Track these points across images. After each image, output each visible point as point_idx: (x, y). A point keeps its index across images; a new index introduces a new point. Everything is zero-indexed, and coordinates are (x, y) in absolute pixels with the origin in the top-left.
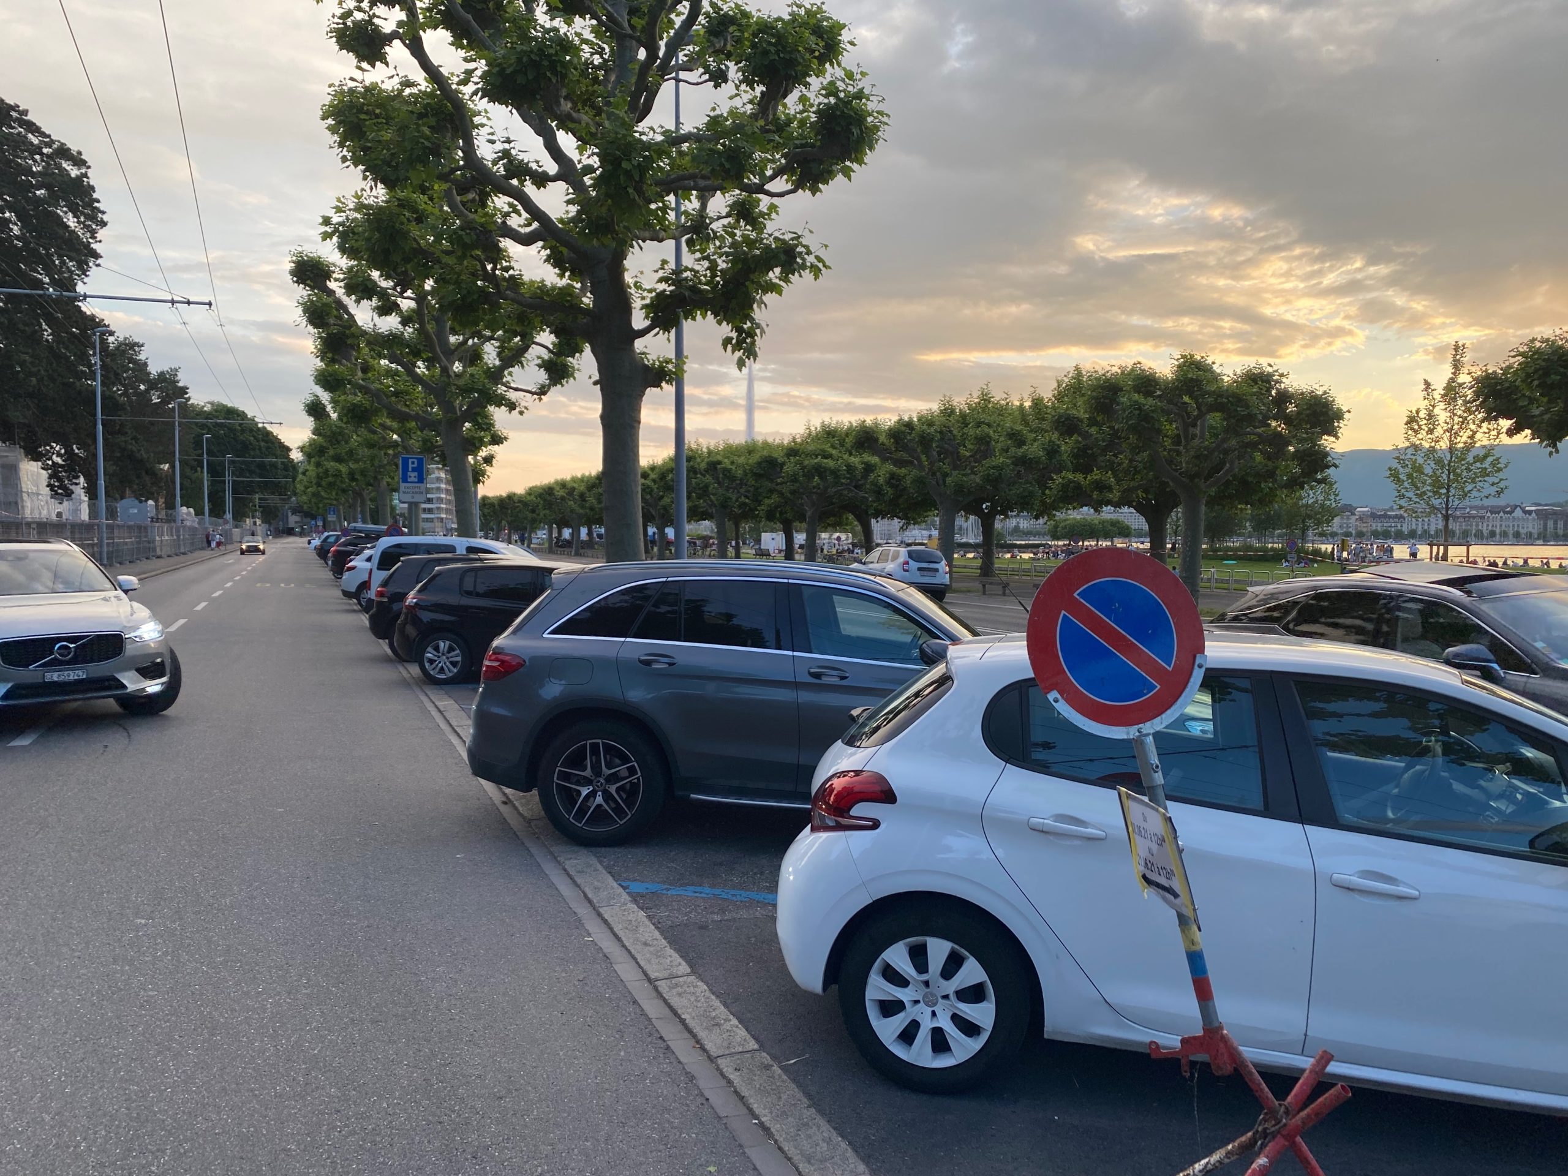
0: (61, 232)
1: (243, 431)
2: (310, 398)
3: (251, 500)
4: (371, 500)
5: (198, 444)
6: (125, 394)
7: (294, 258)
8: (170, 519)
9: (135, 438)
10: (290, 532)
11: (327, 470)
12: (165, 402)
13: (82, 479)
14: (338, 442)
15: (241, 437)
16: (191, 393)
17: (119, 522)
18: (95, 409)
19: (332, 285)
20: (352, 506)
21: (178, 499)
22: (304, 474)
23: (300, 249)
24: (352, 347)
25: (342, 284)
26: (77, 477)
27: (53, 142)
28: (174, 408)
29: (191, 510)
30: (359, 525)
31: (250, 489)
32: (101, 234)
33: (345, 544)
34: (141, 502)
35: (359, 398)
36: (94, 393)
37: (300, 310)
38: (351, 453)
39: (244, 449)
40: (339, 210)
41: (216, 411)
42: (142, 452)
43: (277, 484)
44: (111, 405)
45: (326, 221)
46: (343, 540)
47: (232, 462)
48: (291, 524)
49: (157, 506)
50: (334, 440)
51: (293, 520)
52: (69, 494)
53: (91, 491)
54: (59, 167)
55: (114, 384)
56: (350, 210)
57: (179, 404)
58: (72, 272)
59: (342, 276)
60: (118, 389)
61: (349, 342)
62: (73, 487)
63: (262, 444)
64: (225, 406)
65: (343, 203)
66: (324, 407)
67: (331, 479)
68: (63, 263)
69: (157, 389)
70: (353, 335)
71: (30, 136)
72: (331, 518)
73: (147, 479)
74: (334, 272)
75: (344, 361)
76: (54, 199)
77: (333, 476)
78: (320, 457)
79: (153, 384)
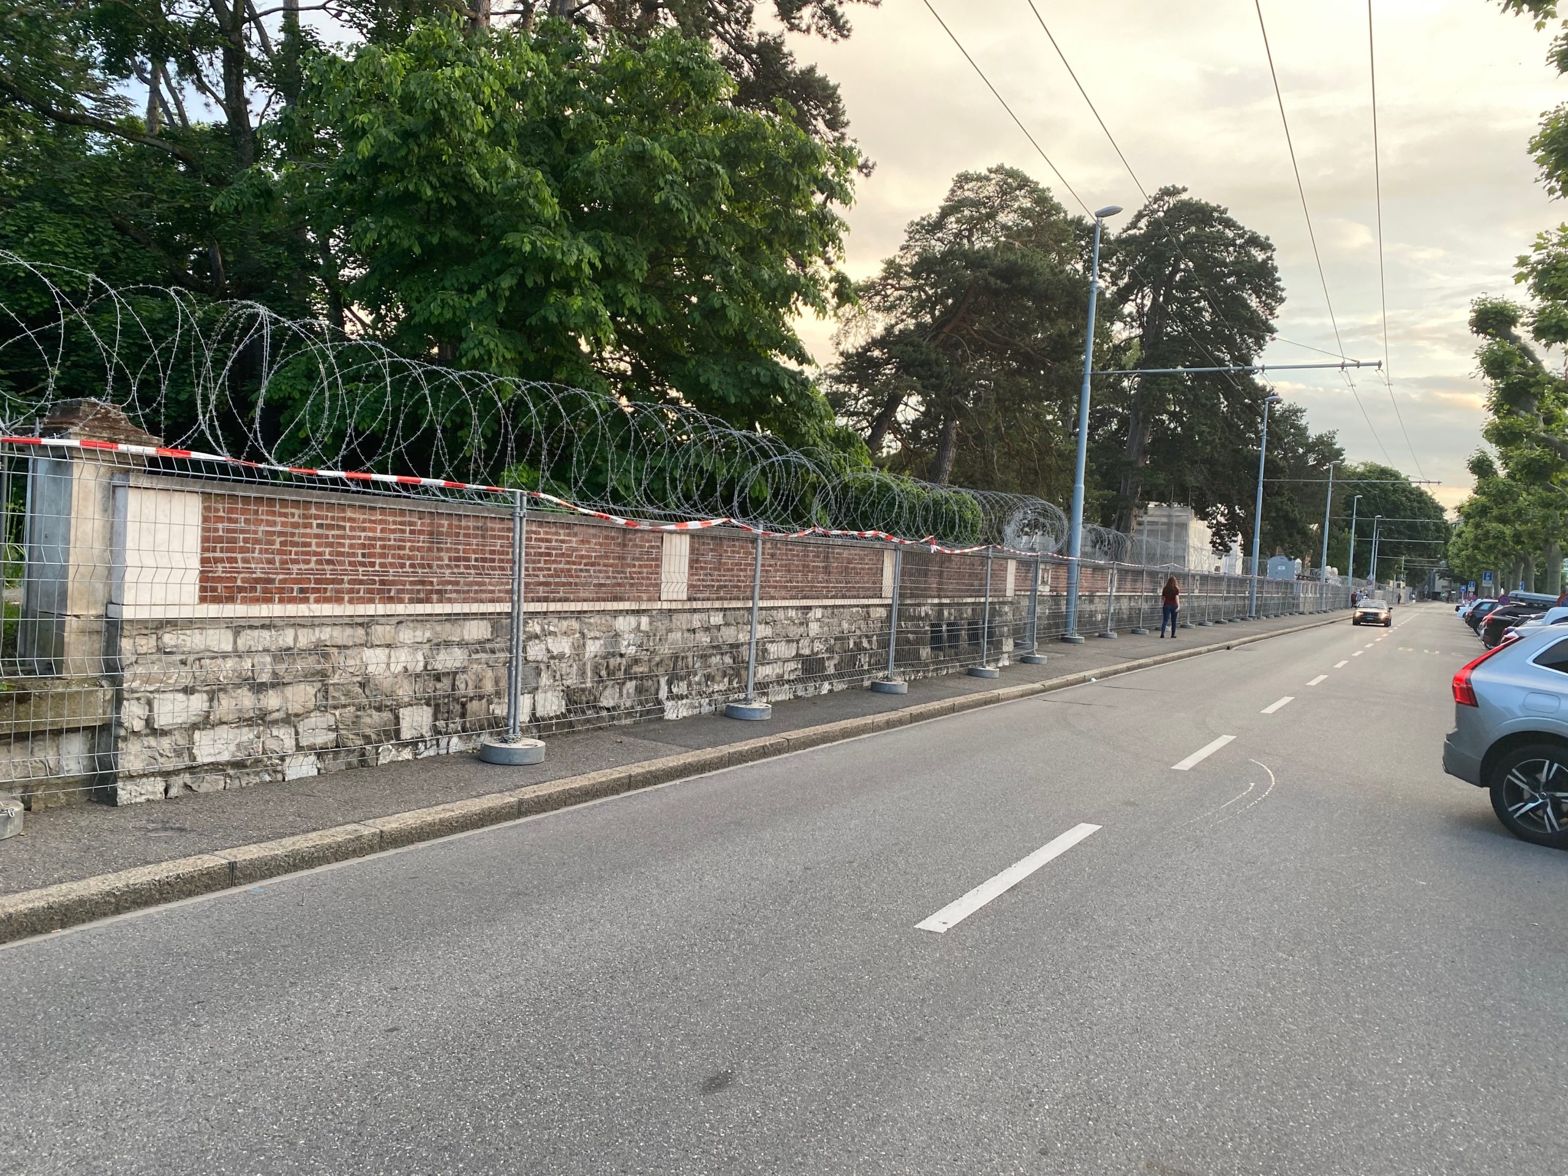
0: (1244, 313)
1: (1395, 491)
2: (1475, 455)
3: (1398, 562)
4: (1537, 566)
5: (1349, 505)
6: (1285, 457)
7: (1476, 307)
8: (1315, 577)
9: (1291, 500)
10: (1436, 597)
11: (1488, 532)
12: (1320, 463)
13: (1240, 537)
14: (1505, 502)
15: (1393, 497)
16: (1346, 455)
17: (1268, 578)
18: (1258, 472)
19: (1517, 331)
20: (1514, 572)
21: (1325, 558)
22: (1459, 535)
23: (1483, 296)
24: (1535, 396)
25: (1530, 328)
26: (1236, 535)
27: (1245, 233)
28: (1328, 470)
29: (1335, 569)
30: (1521, 592)
31: (1396, 550)
32: (1279, 310)
33: (1502, 613)
34: (1290, 559)
35: (1538, 451)
36: (1259, 458)
37: (1478, 361)
38: (1519, 513)
39: (1394, 509)
40: (1538, 247)
41: (1369, 472)
42: (1296, 512)
43: (1427, 547)
44: (1273, 469)
45: (1523, 261)
46: (1500, 608)
47: (1380, 523)
48: (1438, 589)
49: (1303, 564)
50: (1500, 500)
51: (1440, 584)
52: (1227, 549)
53: (1247, 549)
54: (1248, 254)
55: (1276, 448)
56: (1553, 245)
57: (1335, 466)
58: (1249, 348)
59: (1531, 320)
60: (1278, 453)
61: (1532, 390)
62: (1231, 544)
63: (1415, 504)
64: (1378, 467)
65: (1545, 239)
66: (1490, 465)
67: (1491, 542)
68: (1244, 340)
69: (1314, 452)
70: (1538, 383)
71: (1227, 231)
72: (1486, 583)
73: (1298, 537)
74: (1521, 317)
75: (1523, 413)
76: (1241, 284)
77: (1494, 538)
78: (1481, 517)
79: (1310, 448)
